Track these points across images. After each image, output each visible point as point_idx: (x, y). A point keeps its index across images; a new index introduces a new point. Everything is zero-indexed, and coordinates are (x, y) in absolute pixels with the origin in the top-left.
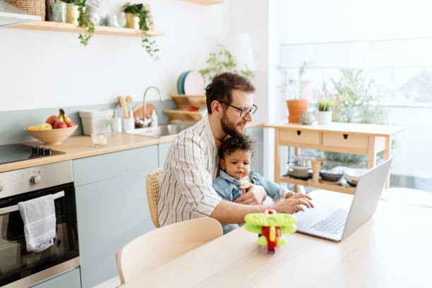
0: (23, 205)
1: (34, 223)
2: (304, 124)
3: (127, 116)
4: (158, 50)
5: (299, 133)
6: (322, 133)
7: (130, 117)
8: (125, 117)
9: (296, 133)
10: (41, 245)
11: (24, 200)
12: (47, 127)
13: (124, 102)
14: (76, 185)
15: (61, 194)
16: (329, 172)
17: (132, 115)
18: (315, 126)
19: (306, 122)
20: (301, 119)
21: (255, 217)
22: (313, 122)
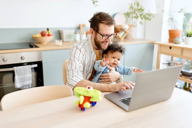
0: (15, 68)
1: (20, 77)
2: (175, 43)
3: (83, 33)
4: (97, 1)
5: (171, 48)
6: (182, 49)
7: (84, 34)
8: (82, 34)
9: (169, 48)
10: (24, 86)
11: (16, 66)
12: (39, 35)
13: (81, 27)
14: (43, 62)
15: (36, 66)
16: (187, 71)
17: (85, 33)
18: (182, 45)
19: (176, 42)
20: (174, 41)
21: (79, 89)
22: (181, 42)
